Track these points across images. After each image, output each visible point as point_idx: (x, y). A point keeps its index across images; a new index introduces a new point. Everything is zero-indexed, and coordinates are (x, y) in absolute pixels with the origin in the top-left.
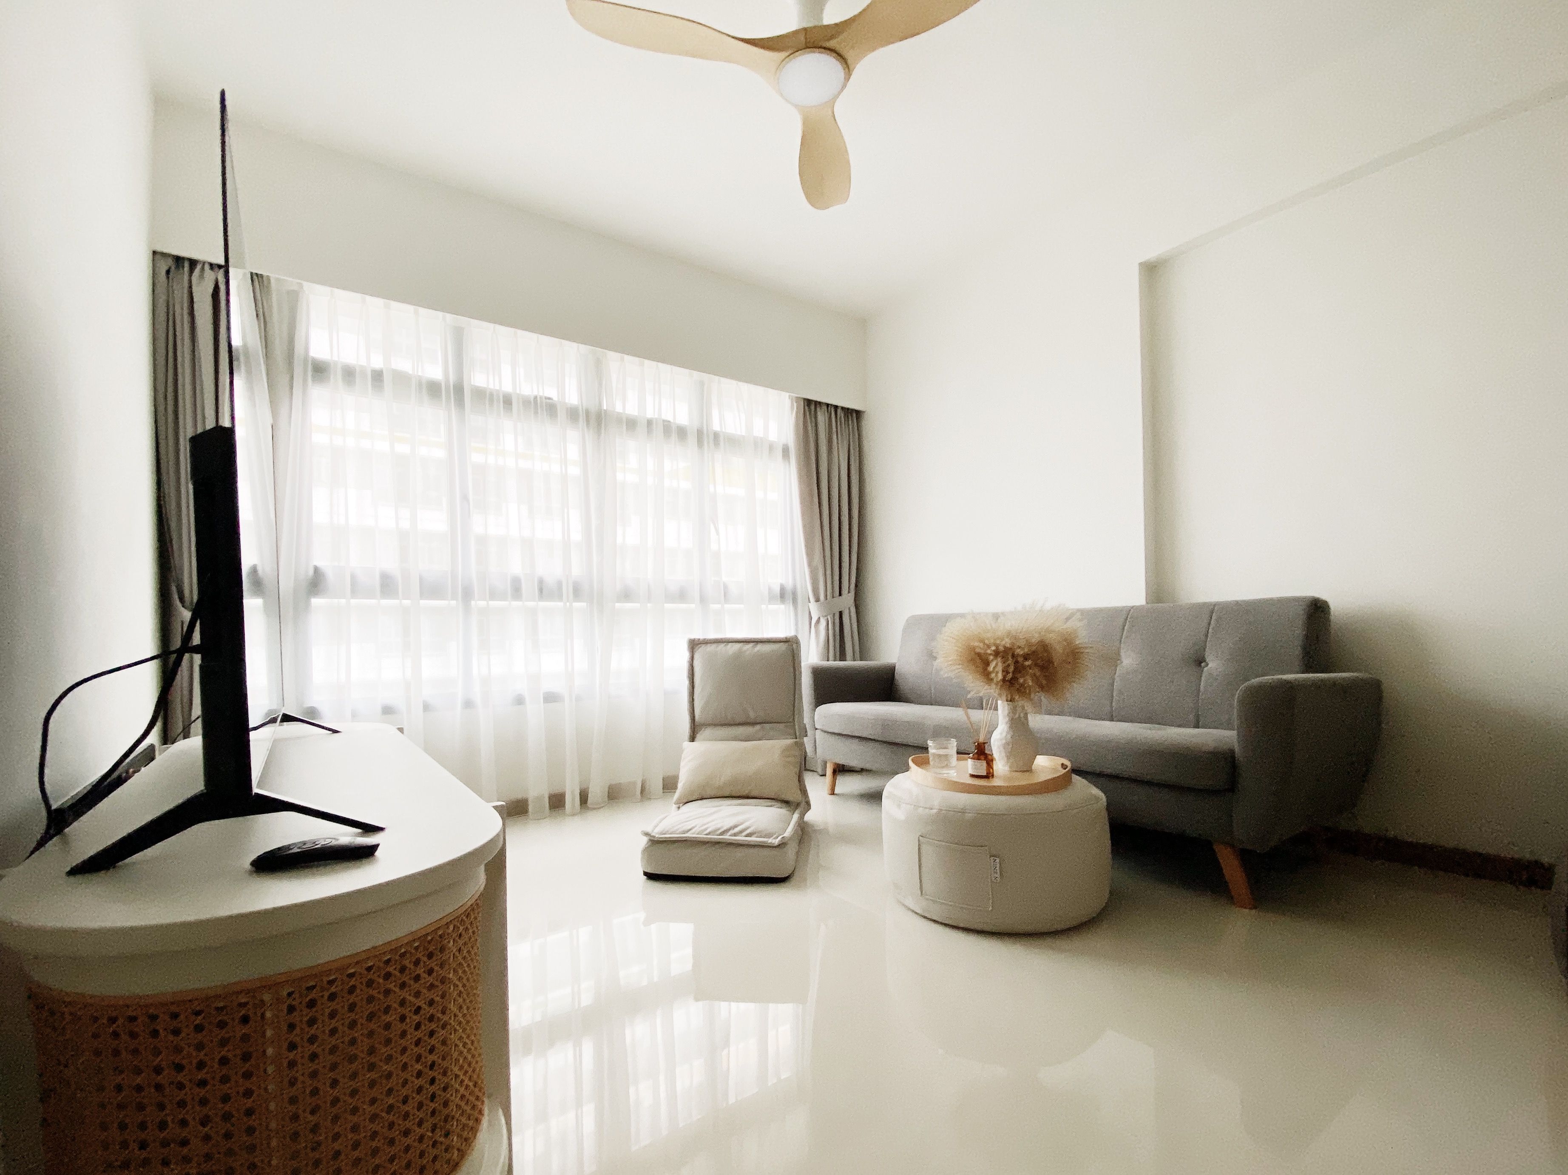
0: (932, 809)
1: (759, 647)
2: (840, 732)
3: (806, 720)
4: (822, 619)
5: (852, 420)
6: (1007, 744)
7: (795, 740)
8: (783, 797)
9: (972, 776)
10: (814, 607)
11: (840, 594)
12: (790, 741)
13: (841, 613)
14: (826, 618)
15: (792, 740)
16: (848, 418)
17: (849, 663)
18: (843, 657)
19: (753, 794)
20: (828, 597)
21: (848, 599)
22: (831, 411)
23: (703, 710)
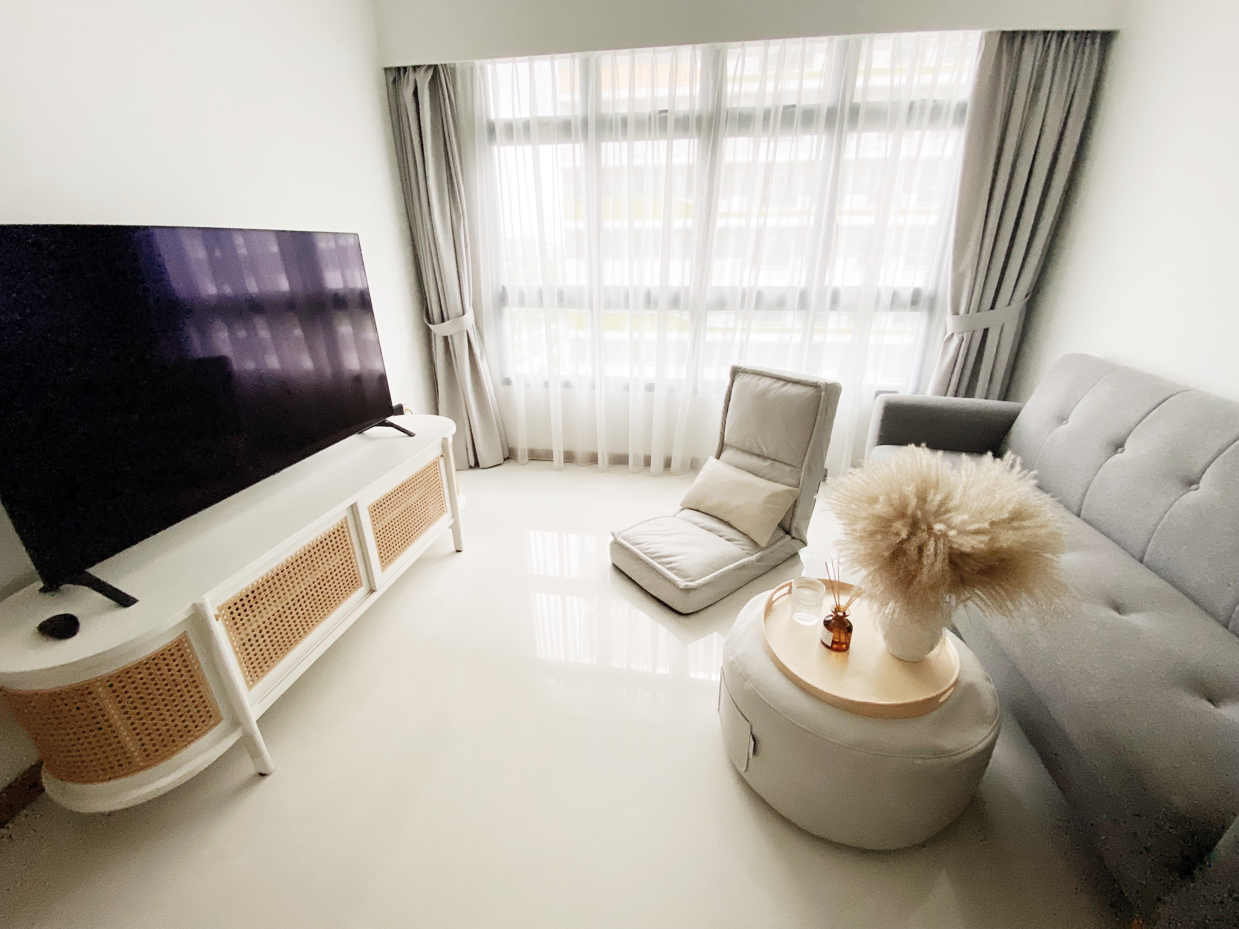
4: (955, 335)
5: (1093, 46)
10: (949, 321)
11: (992, 307)
12: (783, 488)
13: (986, 331)
14: (961, 335)
15: (786, 488)
16: (1084, 44)
20: (971, 311)
22: (1050, 41)
23: (731, 432)
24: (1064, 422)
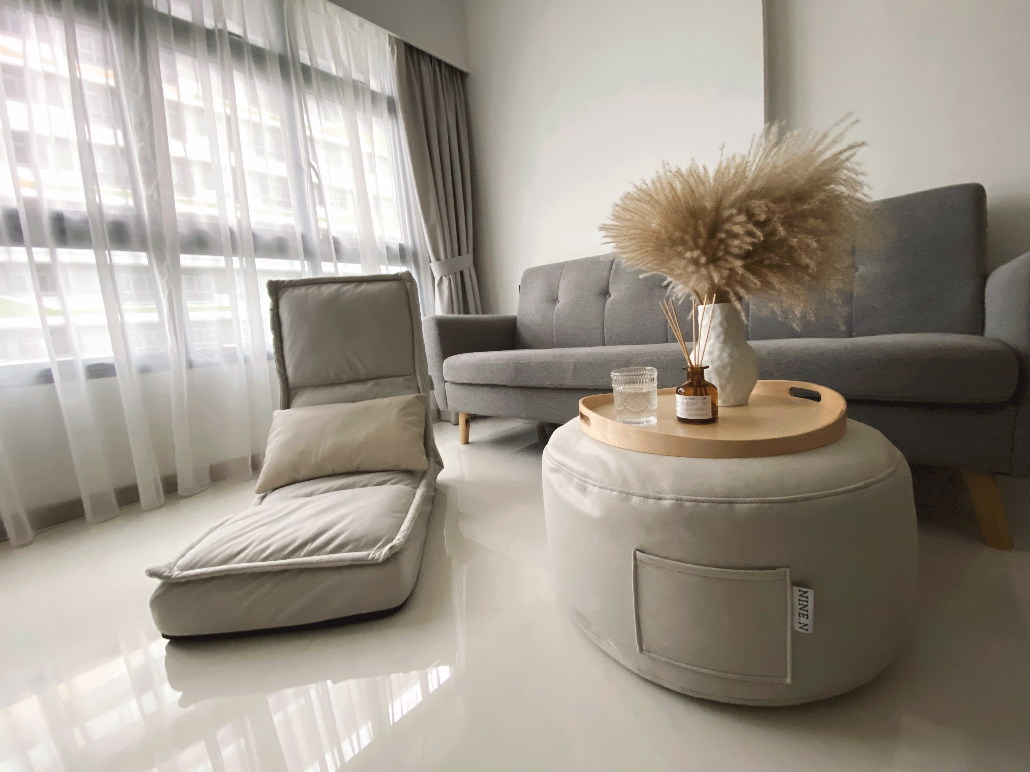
0: (659, 499)
1: (364, 287)
2: (470, 382)
3: (432, 372)
4: (444, 278)
5: (457, 80)
6: (724, 367)
7: (418, 394)
8: (405, 466)
9: (683, 421)
10: (435, 267)
11: (460, 254)
12: (410, 397)
13: (462, 273)
14: (448, 277)
15: (412, 396)
16: (452, 77)
17: (472, 316)
18: (466, 311)
19: (363, 468)
20: (448, 257)
21: (467, 260)
22: (434, 65)
23: (296, 368)
24: (557, 302)
